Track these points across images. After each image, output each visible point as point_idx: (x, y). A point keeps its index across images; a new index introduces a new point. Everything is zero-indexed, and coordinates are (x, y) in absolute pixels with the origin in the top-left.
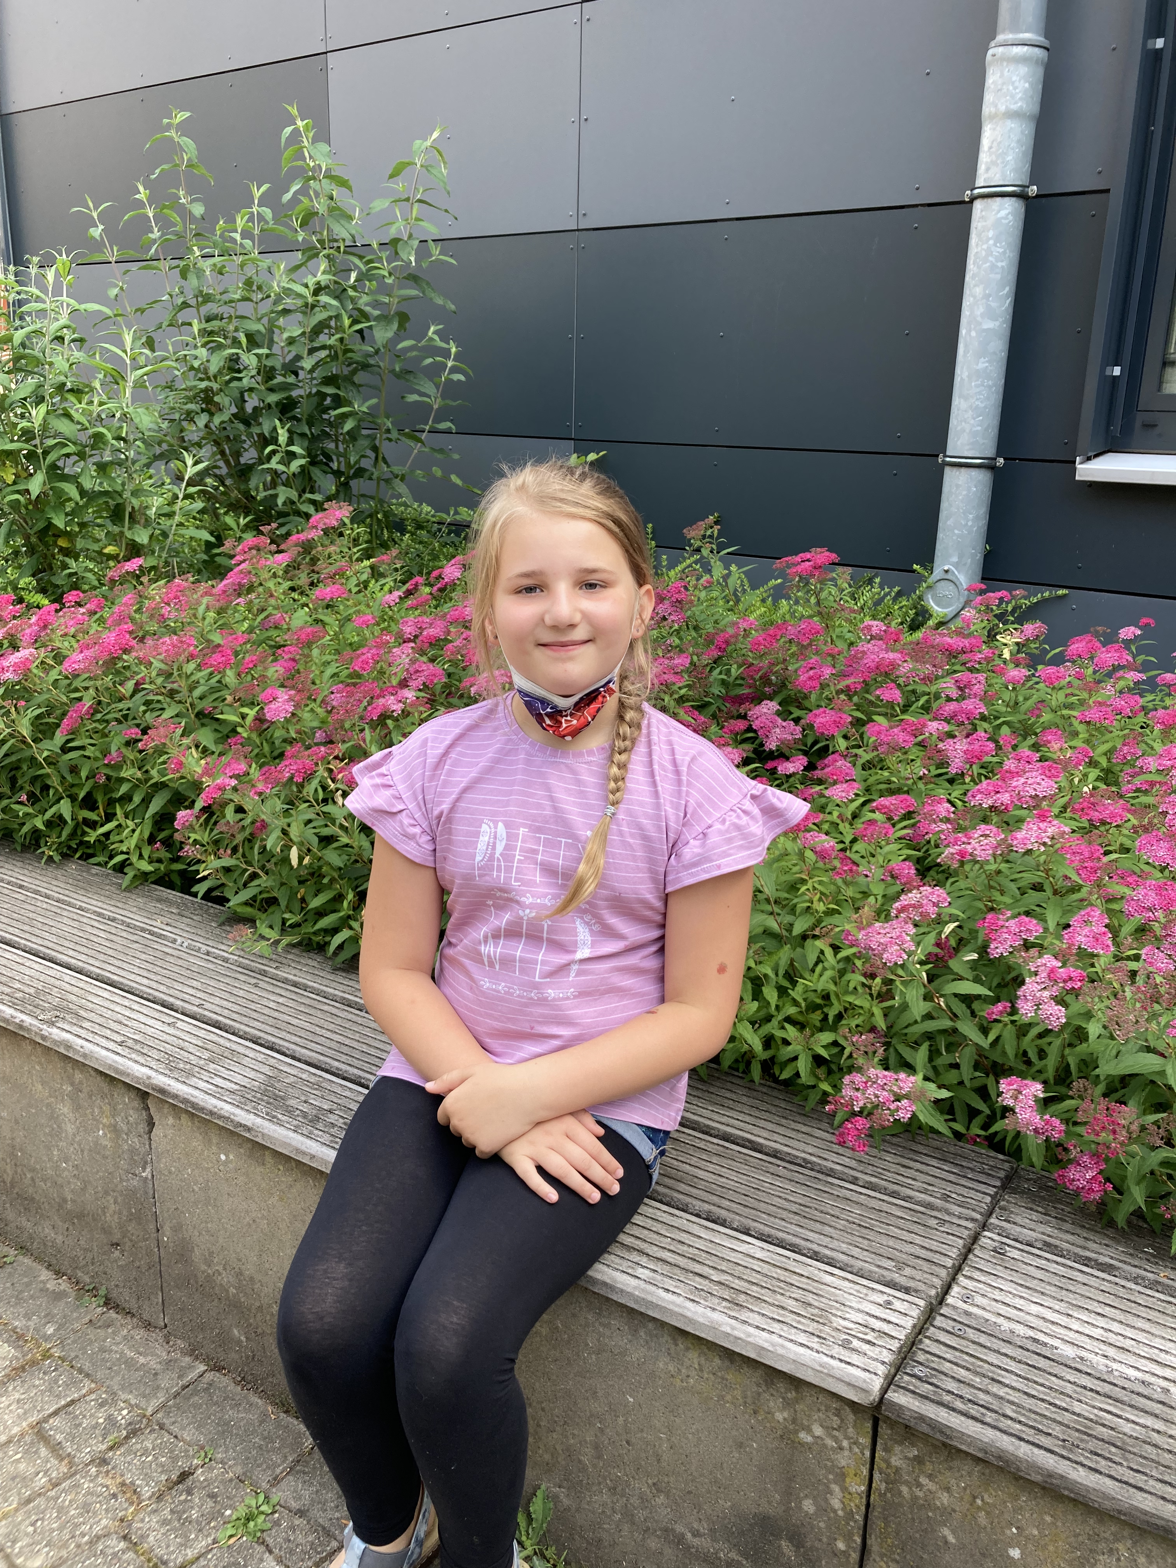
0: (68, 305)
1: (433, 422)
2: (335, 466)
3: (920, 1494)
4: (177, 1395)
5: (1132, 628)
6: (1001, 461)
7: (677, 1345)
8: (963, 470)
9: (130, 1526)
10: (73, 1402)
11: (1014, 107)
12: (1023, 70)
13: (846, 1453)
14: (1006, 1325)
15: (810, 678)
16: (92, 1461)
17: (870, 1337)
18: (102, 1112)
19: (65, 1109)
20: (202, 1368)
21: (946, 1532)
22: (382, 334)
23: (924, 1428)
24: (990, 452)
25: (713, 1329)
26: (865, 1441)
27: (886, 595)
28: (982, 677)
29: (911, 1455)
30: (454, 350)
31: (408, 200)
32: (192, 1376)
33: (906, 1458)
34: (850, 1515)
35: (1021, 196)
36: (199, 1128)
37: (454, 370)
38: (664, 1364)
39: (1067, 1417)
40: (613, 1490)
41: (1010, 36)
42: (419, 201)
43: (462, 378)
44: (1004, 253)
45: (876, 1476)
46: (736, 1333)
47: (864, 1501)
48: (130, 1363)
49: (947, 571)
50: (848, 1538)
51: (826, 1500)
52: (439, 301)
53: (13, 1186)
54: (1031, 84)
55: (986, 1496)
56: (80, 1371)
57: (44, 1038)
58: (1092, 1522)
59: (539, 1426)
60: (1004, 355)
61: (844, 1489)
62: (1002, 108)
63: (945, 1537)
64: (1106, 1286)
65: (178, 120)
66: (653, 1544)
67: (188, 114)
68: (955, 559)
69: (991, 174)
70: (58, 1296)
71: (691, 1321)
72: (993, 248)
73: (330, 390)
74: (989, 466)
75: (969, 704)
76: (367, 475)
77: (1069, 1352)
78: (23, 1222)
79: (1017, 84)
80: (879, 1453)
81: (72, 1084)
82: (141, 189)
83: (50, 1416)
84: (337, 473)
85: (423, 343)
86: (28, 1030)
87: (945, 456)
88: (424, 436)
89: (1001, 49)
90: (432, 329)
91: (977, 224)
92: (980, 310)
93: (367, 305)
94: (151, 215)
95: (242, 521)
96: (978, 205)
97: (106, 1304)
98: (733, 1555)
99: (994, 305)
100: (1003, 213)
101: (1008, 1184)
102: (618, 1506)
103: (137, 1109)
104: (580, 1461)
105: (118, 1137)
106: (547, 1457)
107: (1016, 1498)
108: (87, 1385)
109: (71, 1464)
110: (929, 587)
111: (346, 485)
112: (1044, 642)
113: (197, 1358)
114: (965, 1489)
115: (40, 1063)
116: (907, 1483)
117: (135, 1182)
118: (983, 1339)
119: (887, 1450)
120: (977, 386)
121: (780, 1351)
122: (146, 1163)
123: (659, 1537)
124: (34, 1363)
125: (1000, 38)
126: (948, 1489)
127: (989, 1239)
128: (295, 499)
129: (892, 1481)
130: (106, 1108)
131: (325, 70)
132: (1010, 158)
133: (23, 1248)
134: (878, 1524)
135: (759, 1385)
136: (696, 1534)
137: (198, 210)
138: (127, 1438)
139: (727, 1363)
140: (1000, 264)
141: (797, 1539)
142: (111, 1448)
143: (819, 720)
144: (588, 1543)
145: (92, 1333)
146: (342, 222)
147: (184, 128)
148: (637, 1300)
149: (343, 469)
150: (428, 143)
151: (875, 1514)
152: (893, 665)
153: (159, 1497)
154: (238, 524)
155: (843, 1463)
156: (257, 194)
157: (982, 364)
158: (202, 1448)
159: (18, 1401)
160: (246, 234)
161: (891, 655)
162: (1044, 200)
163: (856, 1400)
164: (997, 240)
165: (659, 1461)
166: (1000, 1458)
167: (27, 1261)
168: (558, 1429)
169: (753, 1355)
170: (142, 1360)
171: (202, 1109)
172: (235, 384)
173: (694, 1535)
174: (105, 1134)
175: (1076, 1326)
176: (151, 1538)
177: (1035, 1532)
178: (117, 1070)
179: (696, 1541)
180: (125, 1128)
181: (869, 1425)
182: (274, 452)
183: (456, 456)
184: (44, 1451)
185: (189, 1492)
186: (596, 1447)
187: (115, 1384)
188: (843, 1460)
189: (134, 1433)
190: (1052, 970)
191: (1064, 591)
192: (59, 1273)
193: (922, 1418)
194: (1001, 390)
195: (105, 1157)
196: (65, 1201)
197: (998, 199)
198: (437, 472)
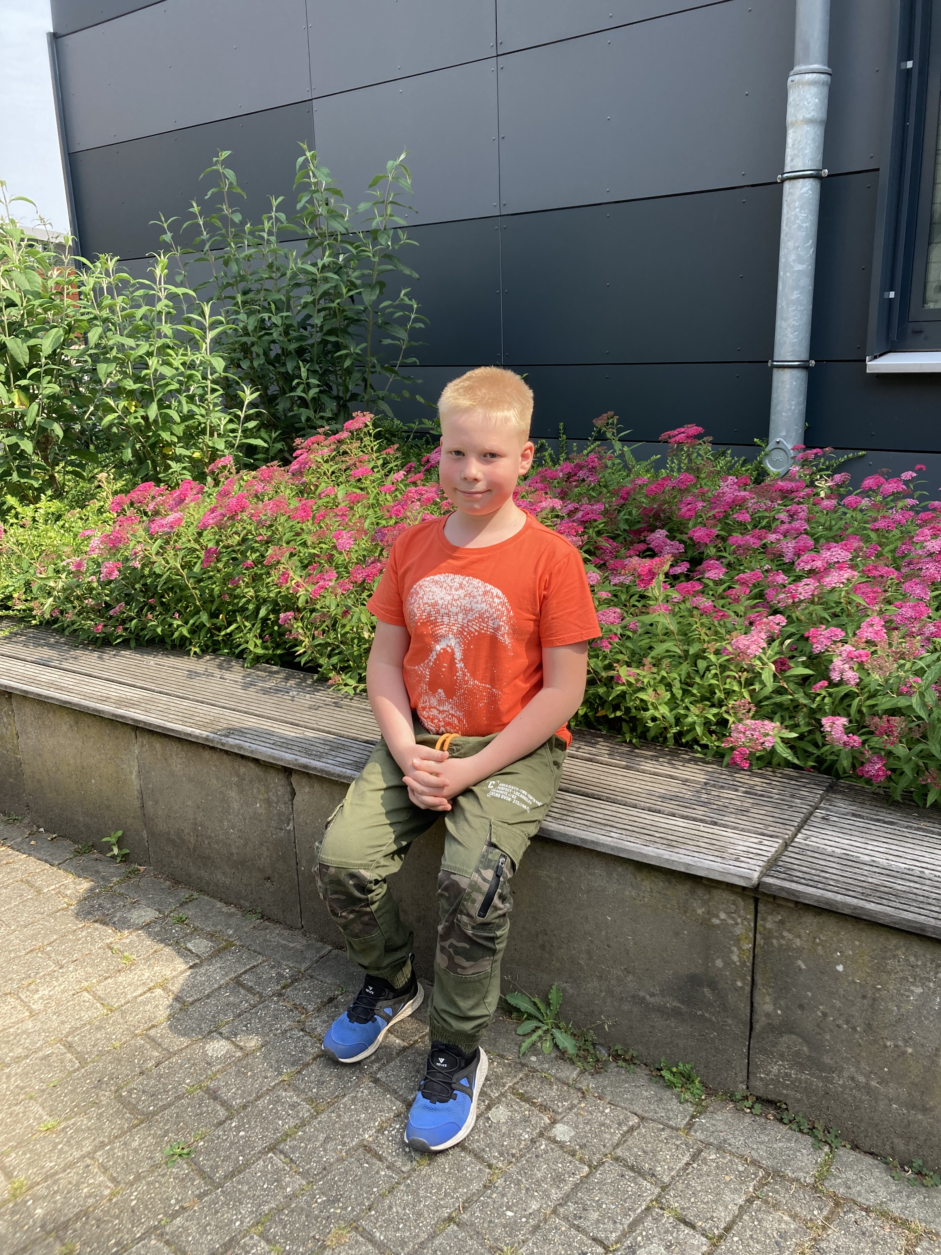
0: (165, 289)
1: (403, 358)
2: (335, 393)
3: (784, 942)
4: (317, 962)
5: (910, 472)
6: (813, 363)
7: (636, 878)
8: (786, 370)
9: (304, 1024)
10: (254, 967)
11: (809, 116)
12: (814, 90)
13: (740, 926)
14: (830, 849)
15: (689, 510)
16: (273, 995)
17: (751, 856)
18: (259, 791)
19: (233, 794)
20: (330, 948)
21: (800, 963)
22: (369, 297)
23: (784, 895)
24: (804, 356)
25: (659, 858)
26: (750, 917)
27: (735, 463)
28: (804, 507)
29: (777, 920)
30: (415, 306)
31: (383, 202)
32: (324, 952)
33: (775, 922)
34: (743, 963)
35: (816, 176)
36: (326, 791)
37: (416, 320)
38: (630, 892)
39: (864, 884)
40: (600, 978)
41: (803, 68)
42: (391, 202)
43: (422, 326)
44: (807, 217)
45: (758, 936)
46: (673, 858)
47: (751, 953)
48: (285, 947)
49: (778, 443)
50: (743, 979)
51: (730, 958)
52: (407, 271)
53: (195, 850)
54: (820, 100)
55: (821, 936)
56: (254, 951)
57: (223, 744)
58: (881, 940)
59: (552, 946)
60: (811, 288)
61: (740, 948)
62: (801, 117)
63: (799, 966)
64: (889, 830)
65: (222, 158)
66: (626, 1007)
67: (229, 152)
68: (784, 433)
69: (795, 163)
70: (231, 915)
71: (645, 855)
72: (799, 214)
73: (333, 339)
74: (804, 366)
75: (796, 524)
76: (360, 397)
77: (867, 859)
78: (202, 873)
79: (810, 100)
80: (760, 922)
81: (238, 776)
82: (195, 205)
83: (242, 974)
84: (337, 398)
85: (397, 302)
86: (212, 741)
87: (773, 361)
88: (396, 369)
89: (797, 76)
90: (403, 292)
91: (786, 198)
92: (792, 257)
93: (357, 278)
94: (201, 223)
95: (274, 435)
96: (787, 185)
97: (262, 918)
98: (676, 1004)
99: (802, 253)
100: (805, 189)
101: (831, 789)
102: (603, 988)
103: (283, 786)
104: (579, 964)
105: (270, 806)
106: (558, 965)
107: (838, 934)
108: (260, 959)
109: (261, 997)
110: (766, 455)
111: (345, 406)
112: (849, 485)
113: (325, 943)
114: (809, 934)
115: (215, 766)
116: (776, 938)
117: (282, 834)
118: (816, 855)
119: (764, 919)
120: (794, 311)
121: (699, 864)
122: (290, 820)
123: (629, 1002)
124: (225, 948)
125: (797, 69)
126: (799, 936)
127: (819, 813)
128: (313, 417)
129: (767, 938)
130: (262, 789)
131: (310, 112)
132: (807, 151)
133: (201, 891)
134: (760, 966)
135: (686, 895)
136: (652, 995)
137: (237, 218)
138: (292, 982)
139: (667, 884)
140: (804, 225)
141: (712, 985)
142: (283, 988)
143: (697, 534)
144: (586, 1015)
145: (257, 933)
146: (339, 220)
147: (226, 163)
148: (613, 848)
149: (341, 395)
150: (398, 162)
151: (758, 960)
152: (744, 500)
153: (319, 1010)
154: (271, 438)
155: (739, 932)
156: (275, 203)
157: (795, 295)
158: (339, 986)
159: (220, 967)
160: (270, 233)
161: (743, 493)
162: (834, 178)
163: (744, 885)
164: (802, 208)
165: (628, 953)
166: (827, 903)
167: (206, 897)
168: (564, 946)
169: (683, 869)
170: (291, 945)
171: (333, 774)
172: (266, 337)
173: (651, 996)
174: (261, 806)
175: (870, 847)
176: (318, 1029)
177: (851, 953)
178: (274, 758)
179: (652, 1000)
180: (275, 799)
181: (752, 907)
182: (298, 384)
183: (420, 381)
184: (243, 991)
185: (336, 1007)
186: (589, 952)
187: (278, 956)
188: (739, 930)
189: (294, 980)
190: (850, 652)
191: (863, 453)
192: (228, 903)
193: (782, 889)
194: (810, 313)
195: (261, 821)
196: (232, 854)
197: (801, 180)
198: (406, 394)
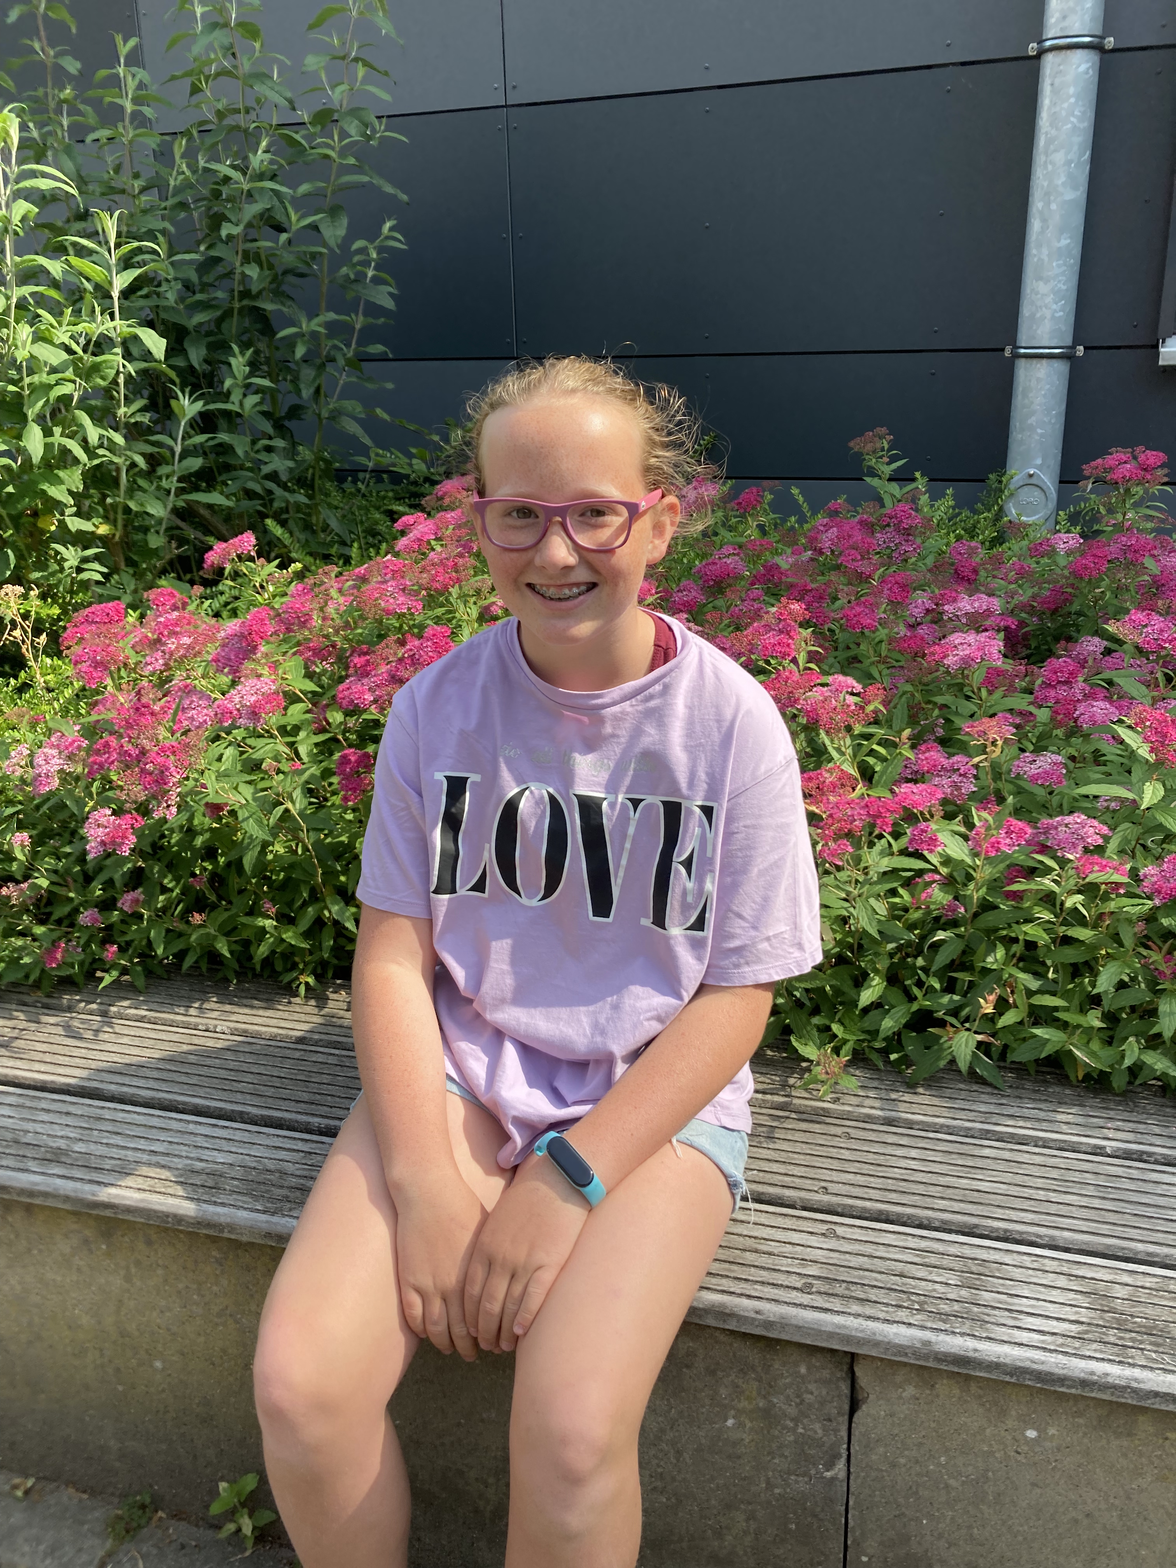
1: (357, 344)
6: (1080, 351)
22: (334, 231)
24: (1069, 342)
31: (343, 58)
35: (1096, 47)
42: (356, 60)
44: (1085, 112)
49: (1031, 476)
52: (389, 189)
60: (1082, 229)
68: (1039, 461)
69: (1068, 22)
74: (1068, 356)
87: (1016, 347)
90: (388, 225)
91: (1052, 81)
92: (1060, 178)
96: (1049, 59)
99: (1076, 172)
100: (1078, 68)
103: (826, 1380)
105: (773, 1425)
110: (1008, 498)
111: (281, 427)
117: (801, 1485)
120: (1059, 266)
122: (836, 1456)
130: (751, 1386)
132: (1089, 5)
137: (72, 65)
140: (1082, 125)
162: (1120, 54)
164: (1078, 97)
183: (390, 386)
194: (1079, 269)
197: (1072, 52)
